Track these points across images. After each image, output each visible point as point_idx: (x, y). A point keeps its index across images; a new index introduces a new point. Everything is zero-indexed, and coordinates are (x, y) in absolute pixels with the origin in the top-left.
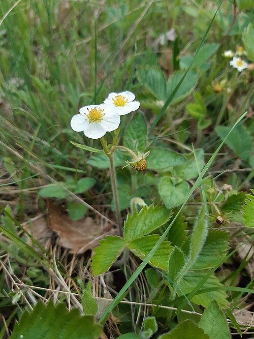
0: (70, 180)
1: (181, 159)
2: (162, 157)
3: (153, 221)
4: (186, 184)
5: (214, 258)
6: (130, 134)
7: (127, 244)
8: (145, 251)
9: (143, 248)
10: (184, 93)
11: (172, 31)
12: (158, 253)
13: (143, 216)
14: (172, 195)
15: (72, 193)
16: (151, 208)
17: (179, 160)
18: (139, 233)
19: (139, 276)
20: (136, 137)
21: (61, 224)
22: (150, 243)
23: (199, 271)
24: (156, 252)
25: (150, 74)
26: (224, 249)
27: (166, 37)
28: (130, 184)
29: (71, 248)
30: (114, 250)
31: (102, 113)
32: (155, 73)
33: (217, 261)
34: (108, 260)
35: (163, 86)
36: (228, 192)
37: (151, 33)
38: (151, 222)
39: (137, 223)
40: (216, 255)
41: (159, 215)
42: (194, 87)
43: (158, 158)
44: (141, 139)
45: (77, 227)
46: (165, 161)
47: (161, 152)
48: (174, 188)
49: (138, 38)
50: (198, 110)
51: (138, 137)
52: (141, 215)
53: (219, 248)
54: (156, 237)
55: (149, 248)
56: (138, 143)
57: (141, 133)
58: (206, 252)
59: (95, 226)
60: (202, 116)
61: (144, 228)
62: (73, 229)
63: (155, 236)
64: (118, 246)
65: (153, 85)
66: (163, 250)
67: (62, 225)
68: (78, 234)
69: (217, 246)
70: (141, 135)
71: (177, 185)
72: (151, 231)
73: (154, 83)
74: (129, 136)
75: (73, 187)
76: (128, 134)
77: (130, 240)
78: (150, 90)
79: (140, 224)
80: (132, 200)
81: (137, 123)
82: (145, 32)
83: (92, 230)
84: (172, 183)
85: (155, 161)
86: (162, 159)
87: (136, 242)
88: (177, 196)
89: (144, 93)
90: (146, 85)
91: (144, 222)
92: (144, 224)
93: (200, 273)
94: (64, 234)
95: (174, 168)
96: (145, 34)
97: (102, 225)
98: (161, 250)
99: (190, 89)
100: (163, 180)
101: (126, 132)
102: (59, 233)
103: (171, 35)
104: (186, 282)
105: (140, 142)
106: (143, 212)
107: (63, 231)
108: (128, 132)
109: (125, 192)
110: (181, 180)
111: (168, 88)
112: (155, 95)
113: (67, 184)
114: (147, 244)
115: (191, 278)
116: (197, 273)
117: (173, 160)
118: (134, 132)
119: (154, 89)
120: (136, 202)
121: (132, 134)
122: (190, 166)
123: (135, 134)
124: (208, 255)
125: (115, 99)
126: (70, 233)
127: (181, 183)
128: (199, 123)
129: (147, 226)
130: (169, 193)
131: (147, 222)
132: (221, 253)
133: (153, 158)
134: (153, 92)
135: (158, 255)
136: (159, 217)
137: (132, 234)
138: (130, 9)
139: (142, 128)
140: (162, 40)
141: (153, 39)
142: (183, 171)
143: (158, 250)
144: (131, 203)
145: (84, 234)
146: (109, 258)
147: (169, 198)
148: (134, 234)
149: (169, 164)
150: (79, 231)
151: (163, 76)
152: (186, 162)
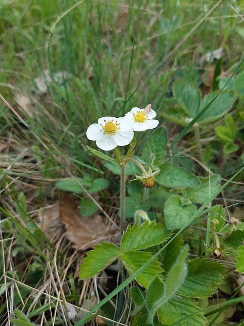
0: (87, 178)
1: (195, 181)
2: (177, 175)
3: (152, 237)
4: (194, 208)
5: (205, 289)
6: (149, 147)
7: (122, 254)
8: (137, 266)
9: (135, 262)
10: (217, 114)
11: (221, 49)
12: (148, 271)
13: (143, 230)
14: (176, 215)
15: (86, 191)
16: (153, 224)
17: (193, 182)
18: (136, 246)
19: (125, 288)
20: (154, 151)
21: (71, 216)
22: (142, 259)
23: (186, 298)
24: (146, 270)
25: (186, 89)
26: (217, 282)
27: (212, 55)
28: (142, 193)
29: (75, 242)
30: (107, 257)
31: (118, 127)
32: (192, 90)
33: (207, 292)
34: (99, 266)
35: (197, 104)
36: (234, 225)
37: (200, 48)
38: (150, 238)
39: (136, 235)
40: (208, 286)
41: (159, 232)
42: (228, 110)
43: (172, 175)
44: (159, 153)
45: (86, 222)
46: (179, 180)
47: (177, 170)
48: (181, 209)
49: (185, 51)
50: (227, 134)
51: (157, 151)
52: (141, 229)
53: (212, 280)
54: (149, 255)
55: (141, 264)
56: (155, 157)
57: (161, 147)
58: (199, 281)
59: (103, 226)
60: (230, 140)
61: (142, 243)
62: (81, 223)
63: (148, 253)
64: (112, 253)
65: (187, 101)
66: (153, 270)
67: (72, 218)
68: (85, 230)
69: (211, 278)
70: (160, 150)
71: (185, 206)
72: (147, 247)
73: (189, 99)
74: (148, 148)
75: (88, 185)
76: (148, 146)
77: (126, 250)
78: (183, 105)
79: (139, 238)
80: (137, 212)
81: (159, 137)
82: (194, 46)
83: (99, 229)
84: (180, 203)
85: (168, 178)
86: (176, 177)
87: (130, 254)
88: (181, 218)
89: (175, 108)
90: (180, 100)
91: (143, 236)
92: (143, 238)
93: (187, 301)
94: (72, 227)
95: (186, 189)
96: (194, 48)
97: (108, 227)
98: (151, 269)
99: (223, 111)
100: (171, 199)
101: (147, 144)
102: (67, 226)
103: (218, 54)
104: (171, 305)
105: (157, 156)
106: (144, 225)
107: (71, 225)
108: (148, 144)
109: (135, 200)
110: (190, 202)
111: (201, 106)
112: (187, 112)
113: (83, 181)
114: (139, 259)
115: (177, 303)
116: (184, 300)
117: (187, 180)
118: (154, 145)
119: (187, 105)
120: (140, 215)
121: (152, 146)
122: (203, 190)
123: (154, 148)
124: (200, 284)
125: (136, 114)
126: (77, 227)
127: (189, 205)
128: (225, 147)
129: (145, 241)
130: (174, 214)
131: (146, 237)
132: (213, 285)
133: (168, 174)
134: (185, 108)
135: (147, 273)
136: (159, 234)
137: (129, 246)
138: (183, 23)
139: (162, 143)
140: (208, 57)
141: (201, 55)
142: (194, 193)
143: (148, 269)
144: (136, 214)
145: (91, 231)
146: (100, 264)
147: (173, 218)
148: (130, 246)
149: (183, 184)
150: (87, 227)
151: (199, 93)
152: (200, 186)
